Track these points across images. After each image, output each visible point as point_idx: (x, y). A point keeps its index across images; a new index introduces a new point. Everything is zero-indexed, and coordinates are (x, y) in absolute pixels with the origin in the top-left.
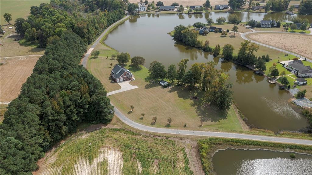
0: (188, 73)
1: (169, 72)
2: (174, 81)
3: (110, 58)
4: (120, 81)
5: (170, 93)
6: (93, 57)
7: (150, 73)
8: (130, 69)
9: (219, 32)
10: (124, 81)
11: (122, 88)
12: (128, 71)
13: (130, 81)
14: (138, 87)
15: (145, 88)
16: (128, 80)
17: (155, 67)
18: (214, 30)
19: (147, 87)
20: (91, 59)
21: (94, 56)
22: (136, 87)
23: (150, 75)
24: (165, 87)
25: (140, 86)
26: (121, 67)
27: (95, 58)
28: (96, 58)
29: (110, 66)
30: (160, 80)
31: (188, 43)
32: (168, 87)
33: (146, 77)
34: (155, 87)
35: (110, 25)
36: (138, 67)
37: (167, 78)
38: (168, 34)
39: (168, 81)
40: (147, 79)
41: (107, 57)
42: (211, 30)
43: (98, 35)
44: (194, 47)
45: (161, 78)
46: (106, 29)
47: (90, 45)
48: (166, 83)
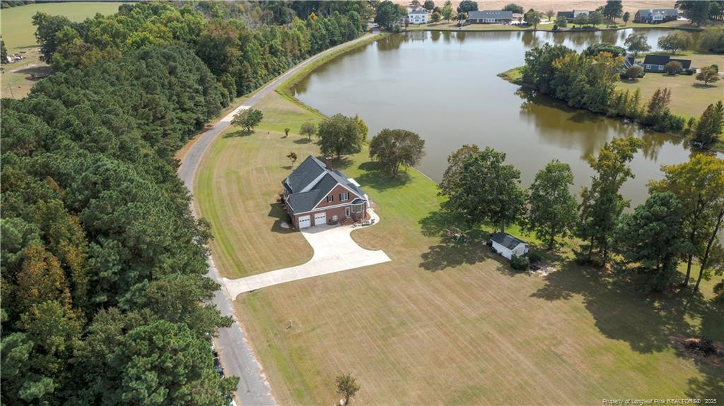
0: (657, 208)
1: (536, 197)
2: (558, 238)
3: (295, 134)
4: (313, 224)
5: (549, 304)
6: (238, 132)
7: (446, 199)
8: (362, 176)
9: (680, 73)
10: (331, 223)
11: (315, 257)
12: (351, 186)
13: (359, 227)
14: (389, 259)
15: (421, 265)
16: (349, 224)
17: (472, 168)
18: (661, 68)
19: (433, 261)
20: (230, 135)
21: (240, 128)
22: (379, 257)
23: (444, 205)
24: (515, 266)
25: (399, 252)
26: (323, 165)
27: (242, 134)
28: (249, 133)
29: (289, 162)
30: (490, 230)
31: (579, 101)
32: (535, 269)
33: (426, 215)
34: (472, 262)
35: (320, 50)
36: (395, 172)
37: (522, 224)
38: (498, 75)
39: (532, 238)
40: (431, 224)
41: (287, 132)
42: (649, 67)
43: (276, 72)
44: (603, 113)
45: (496, 223)
46: (304, 59)
47: (243, 98)
48: (521, 249)
